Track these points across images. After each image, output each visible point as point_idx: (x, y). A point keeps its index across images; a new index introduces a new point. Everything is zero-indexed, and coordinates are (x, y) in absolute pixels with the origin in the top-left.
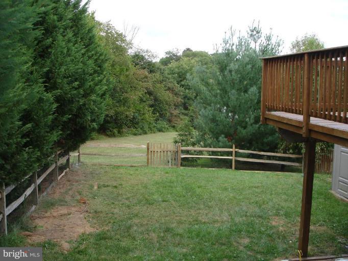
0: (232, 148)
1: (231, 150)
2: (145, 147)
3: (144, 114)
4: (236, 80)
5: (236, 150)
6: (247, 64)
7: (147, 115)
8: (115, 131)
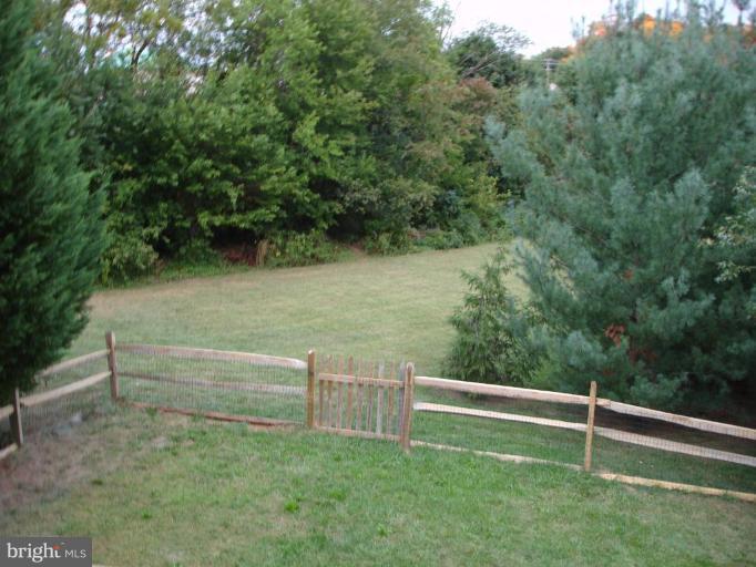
0: (587, 394)
1: (582, 399)
2: (301, 364)
3: (474, 192)
4: (637, 144)
5: (602, 402)
6: (682, 86)
7: (481, 195)
8: (384, 239)
